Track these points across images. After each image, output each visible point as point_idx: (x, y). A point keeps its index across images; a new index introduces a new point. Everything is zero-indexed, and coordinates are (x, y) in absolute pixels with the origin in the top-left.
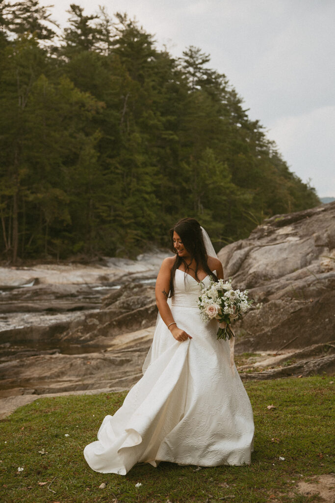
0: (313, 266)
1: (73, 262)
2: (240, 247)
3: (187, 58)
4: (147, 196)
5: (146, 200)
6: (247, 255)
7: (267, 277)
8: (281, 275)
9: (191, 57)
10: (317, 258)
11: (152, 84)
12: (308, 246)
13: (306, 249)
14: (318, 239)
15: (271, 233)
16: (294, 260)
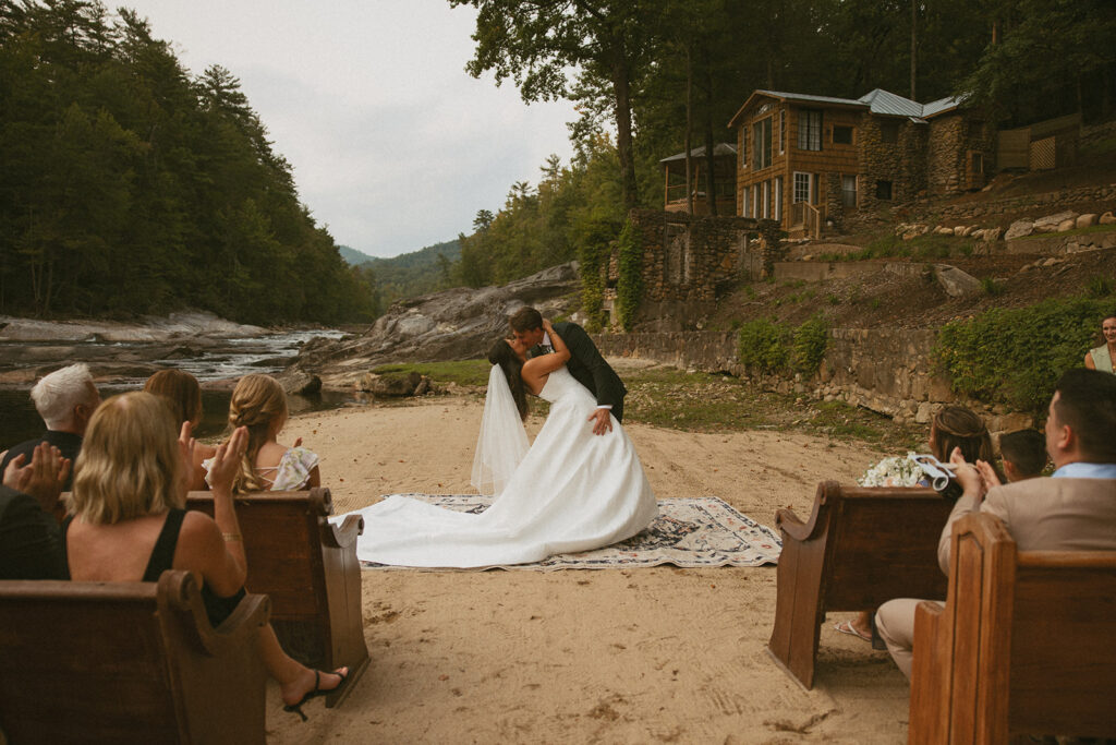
0: (434, 331)
1: (107, 319)
2: (390, 319)
3: (210, 78)
4: (177, 247)
5: (174, 249)
6: (396, 324)
7: (410, 336)
8: (418, 335)
9: (216, 77)
10: (435, 326)
11: (183, 115)
12: (429, 320)
13: (428, 322)
14: (434, 317)
15: (405, 312)
16: (423, 327)
